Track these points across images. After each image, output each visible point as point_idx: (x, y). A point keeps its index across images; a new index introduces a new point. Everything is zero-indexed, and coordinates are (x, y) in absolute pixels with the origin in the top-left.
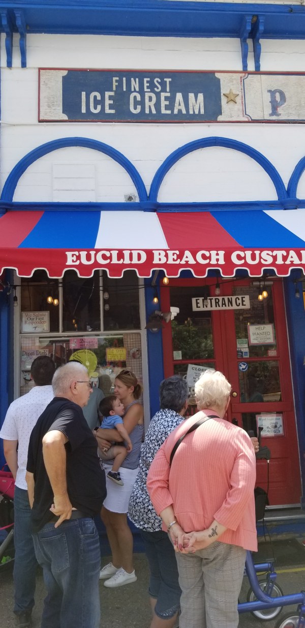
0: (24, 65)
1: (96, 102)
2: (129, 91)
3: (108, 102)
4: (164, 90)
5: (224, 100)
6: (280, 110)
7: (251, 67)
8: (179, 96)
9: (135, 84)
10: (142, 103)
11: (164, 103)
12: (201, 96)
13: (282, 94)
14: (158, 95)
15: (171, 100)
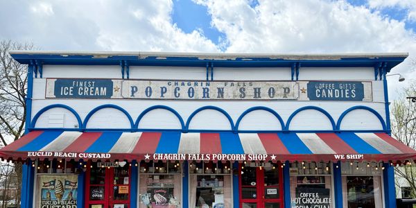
0: (41, 77)
1: (67, 91)
2: (79, 87)
3: (71, 91)
4: (92, 86)
5: (114, 90)
6: (135, 94)
7: (126, 77)
8: (97, 88)
9: (81, 84)
10: (83, 91)
11: (91, 91)
12: (105, 89)
13: (136, 88)
14: (89, 88)
15: (94, 90)
